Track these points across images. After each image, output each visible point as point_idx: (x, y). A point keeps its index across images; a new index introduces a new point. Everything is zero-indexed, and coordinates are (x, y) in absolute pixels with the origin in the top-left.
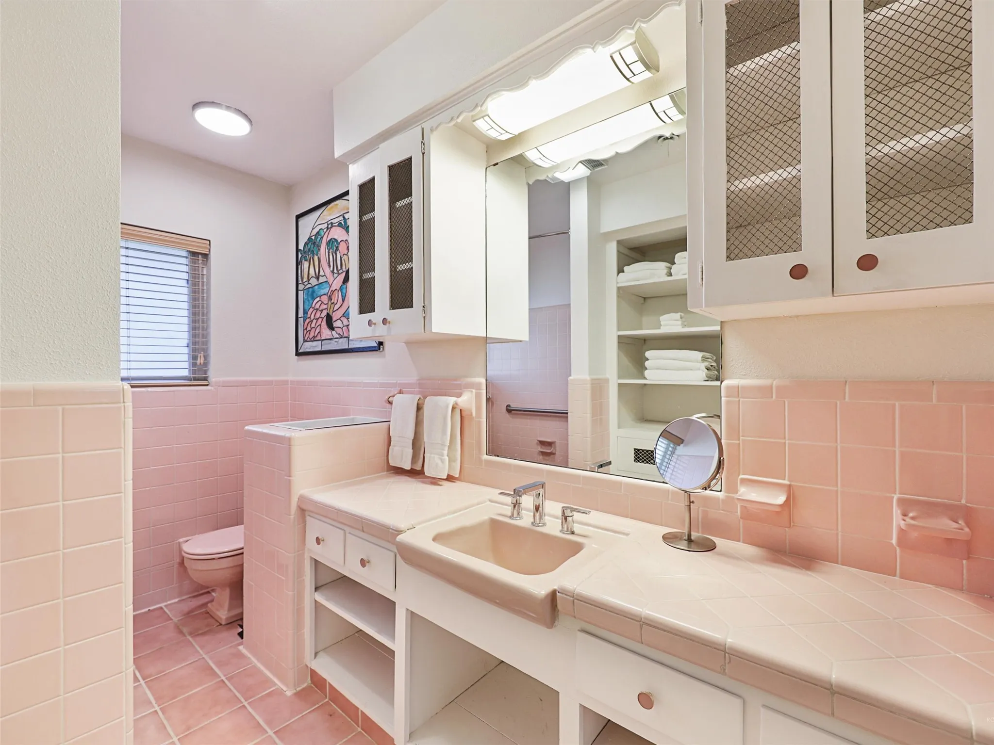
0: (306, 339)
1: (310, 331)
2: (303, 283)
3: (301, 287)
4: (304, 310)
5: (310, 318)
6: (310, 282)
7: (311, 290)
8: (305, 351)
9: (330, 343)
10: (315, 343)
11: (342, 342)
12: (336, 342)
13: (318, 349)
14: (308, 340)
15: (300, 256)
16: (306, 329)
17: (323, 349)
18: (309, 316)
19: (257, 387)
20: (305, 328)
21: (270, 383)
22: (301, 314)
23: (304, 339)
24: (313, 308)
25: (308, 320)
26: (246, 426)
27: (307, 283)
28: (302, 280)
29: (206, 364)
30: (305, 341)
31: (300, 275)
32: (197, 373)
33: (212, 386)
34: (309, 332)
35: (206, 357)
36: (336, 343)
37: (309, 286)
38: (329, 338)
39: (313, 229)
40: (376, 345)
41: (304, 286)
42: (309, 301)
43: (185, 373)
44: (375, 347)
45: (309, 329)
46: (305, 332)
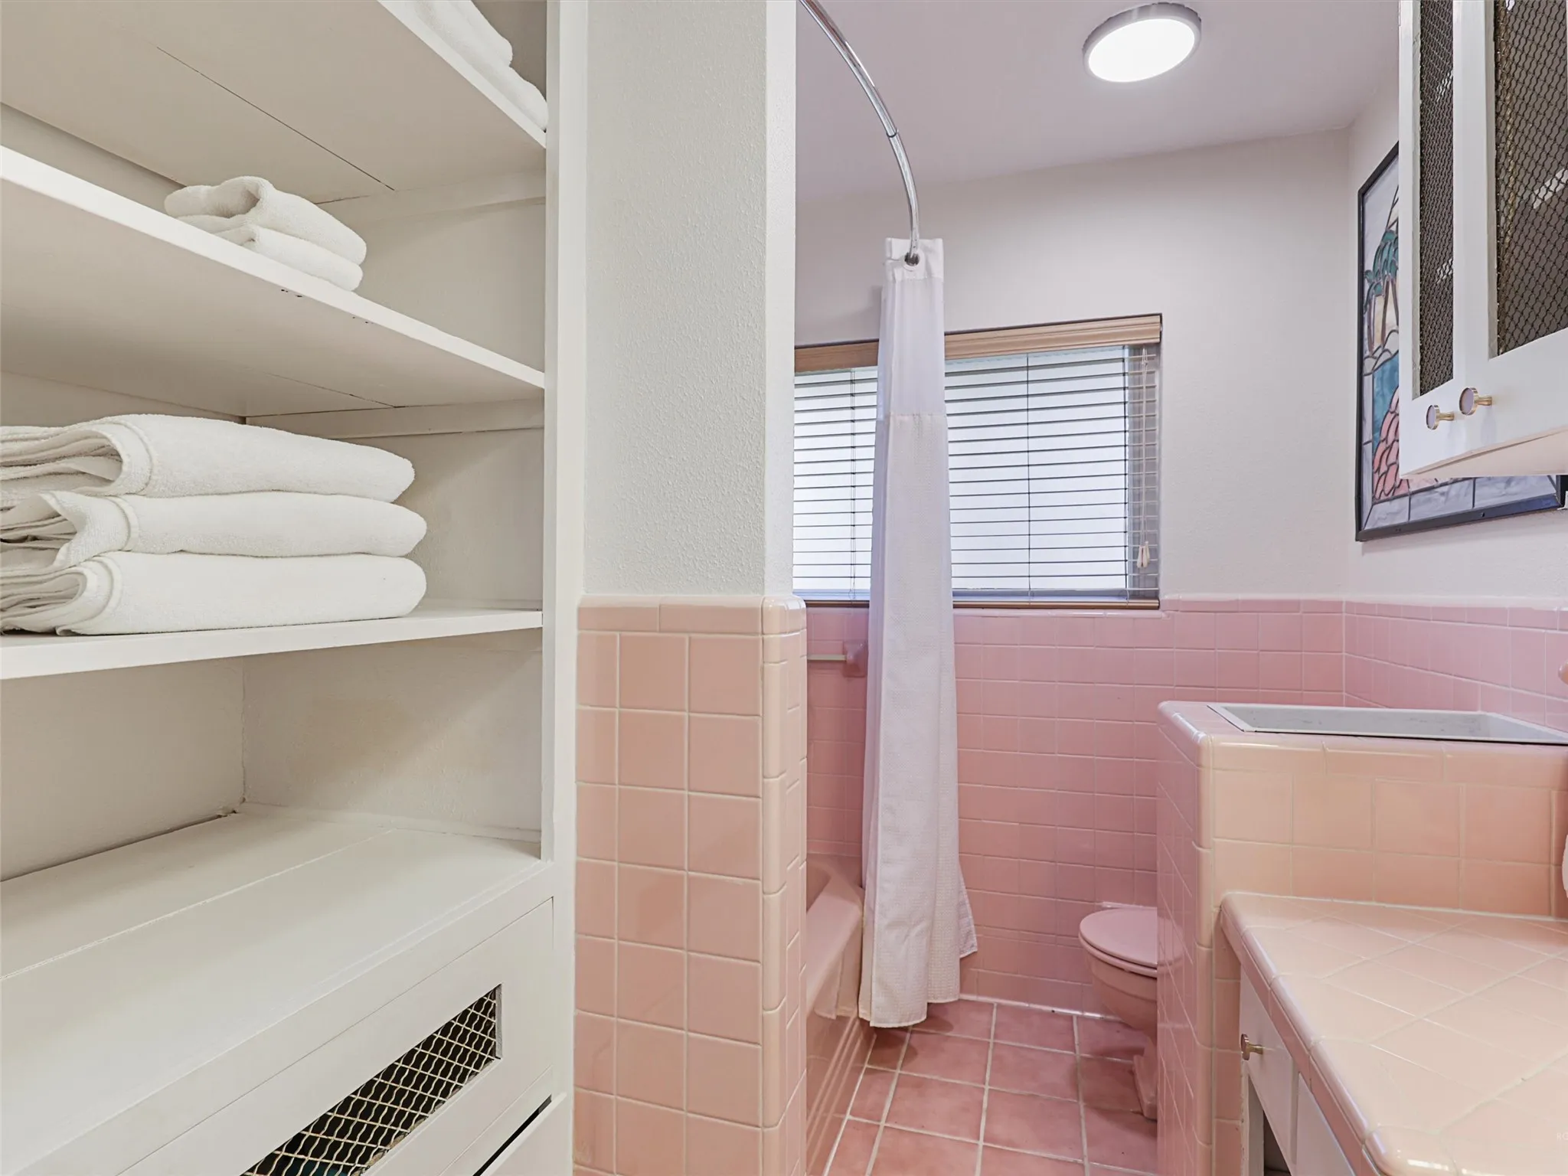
0: (1377, 495)
1: (1386, 473)
2: (1372, 356)
3: (1369, 364)
4: (1374, 423)
5: (1386, 439)
6: (1386, 347)
7: (1388, 366)
8: (1376, 527)
9: (1429, 500)
10: (1396, 505)
11: (1458, 496)
12: (1443, 494)
13: (1402, 519)
14: (1383, 497)
15: (1367, 287)
16: (1379, 469)
17: (1412, 519)
18: (1384, 435)
19: (1260, 614)
20: (1376, 468)
21: (1294, 606)
22: (1367, 435)
23: (1373, 497)
24: (1392, 413)
25: (1382, 447)
26: (1161, 701)
27: (1380, 351)
28: (1371, 348)
29: (1154, 565)
30: (1376, 501)
31: (1366, 336)
32: (1142, 583)
33: (1163, 611)
34: (1383, 477)
35: (1154, 552)
36: (1443, 498)
37: (1386, 356)
38: (1428, 485)
39: (1394, 205)
40: (1552, 491)
41: (1374, 361)
42: (1383, 396)
43: (1120, 583)
44: (1550, 497)
45: (1384, 468)
46: (1377, 476)
